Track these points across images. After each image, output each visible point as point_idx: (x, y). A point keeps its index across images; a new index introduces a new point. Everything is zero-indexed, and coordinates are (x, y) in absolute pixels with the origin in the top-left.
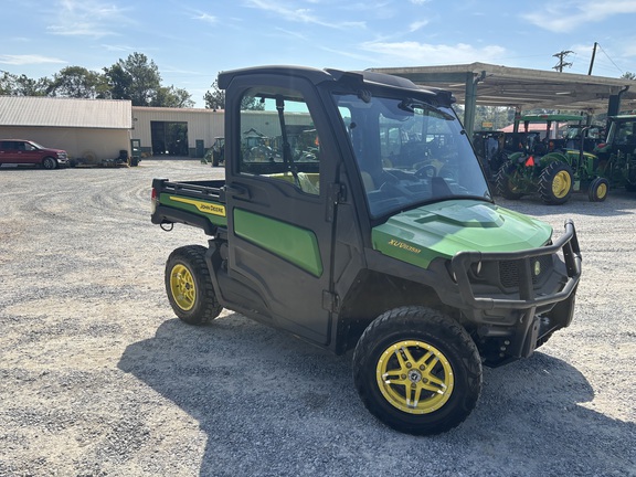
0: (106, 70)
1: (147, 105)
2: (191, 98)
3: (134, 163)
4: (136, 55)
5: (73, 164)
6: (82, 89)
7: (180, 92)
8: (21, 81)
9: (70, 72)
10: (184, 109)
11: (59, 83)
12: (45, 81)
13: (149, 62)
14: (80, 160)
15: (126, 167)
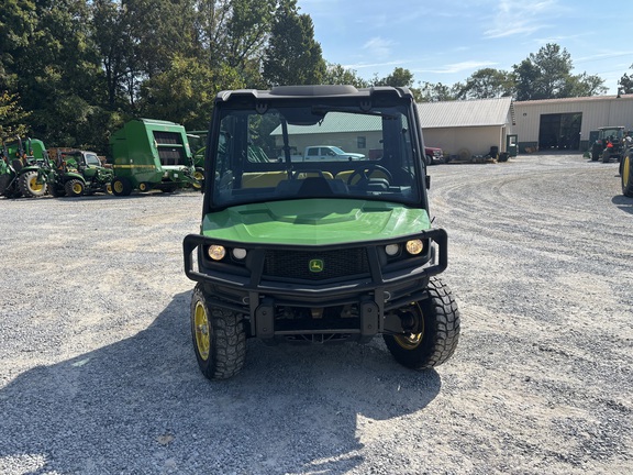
0: (515, 67)
1: (553, 97)
2: (604, 85)
3: (503, 159)
4: (549, 46)
5: (447, 161)
6: (490, 88)
7: (591, 79)
8: (437, 88)
9: (481, 74)
10: (594, 97)
11: (471, 85)
12: (458, 85)
13: (561, 51)
14: (454, 157)
15: (492, 162)
